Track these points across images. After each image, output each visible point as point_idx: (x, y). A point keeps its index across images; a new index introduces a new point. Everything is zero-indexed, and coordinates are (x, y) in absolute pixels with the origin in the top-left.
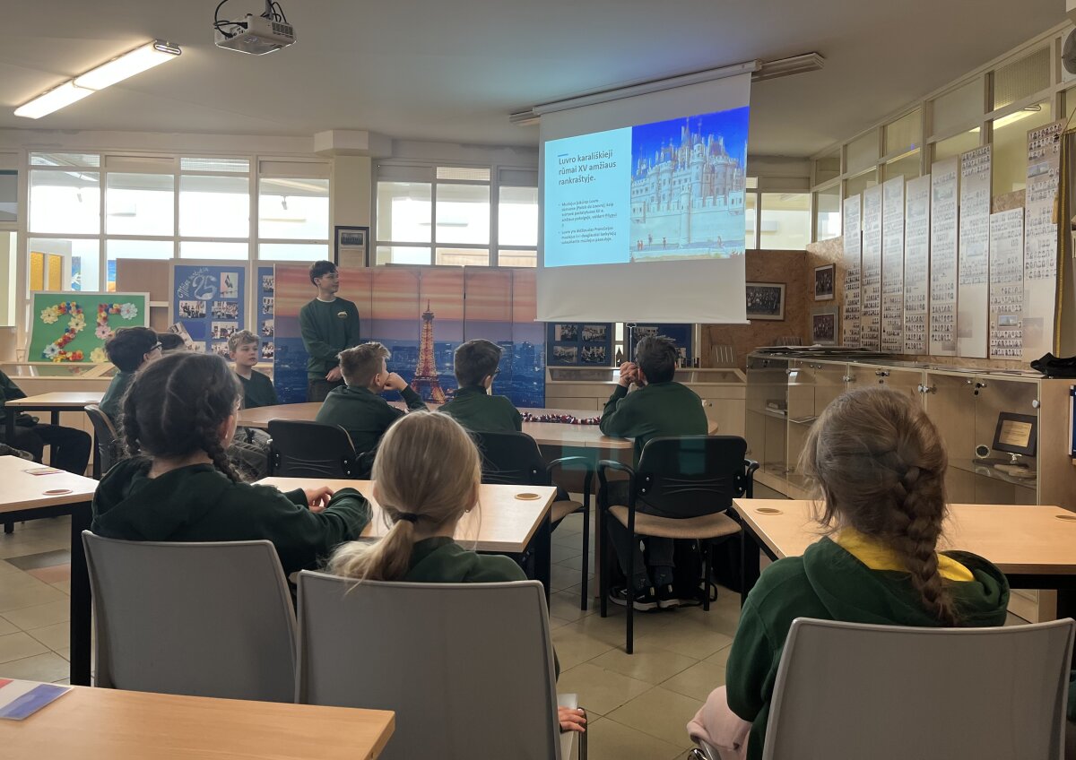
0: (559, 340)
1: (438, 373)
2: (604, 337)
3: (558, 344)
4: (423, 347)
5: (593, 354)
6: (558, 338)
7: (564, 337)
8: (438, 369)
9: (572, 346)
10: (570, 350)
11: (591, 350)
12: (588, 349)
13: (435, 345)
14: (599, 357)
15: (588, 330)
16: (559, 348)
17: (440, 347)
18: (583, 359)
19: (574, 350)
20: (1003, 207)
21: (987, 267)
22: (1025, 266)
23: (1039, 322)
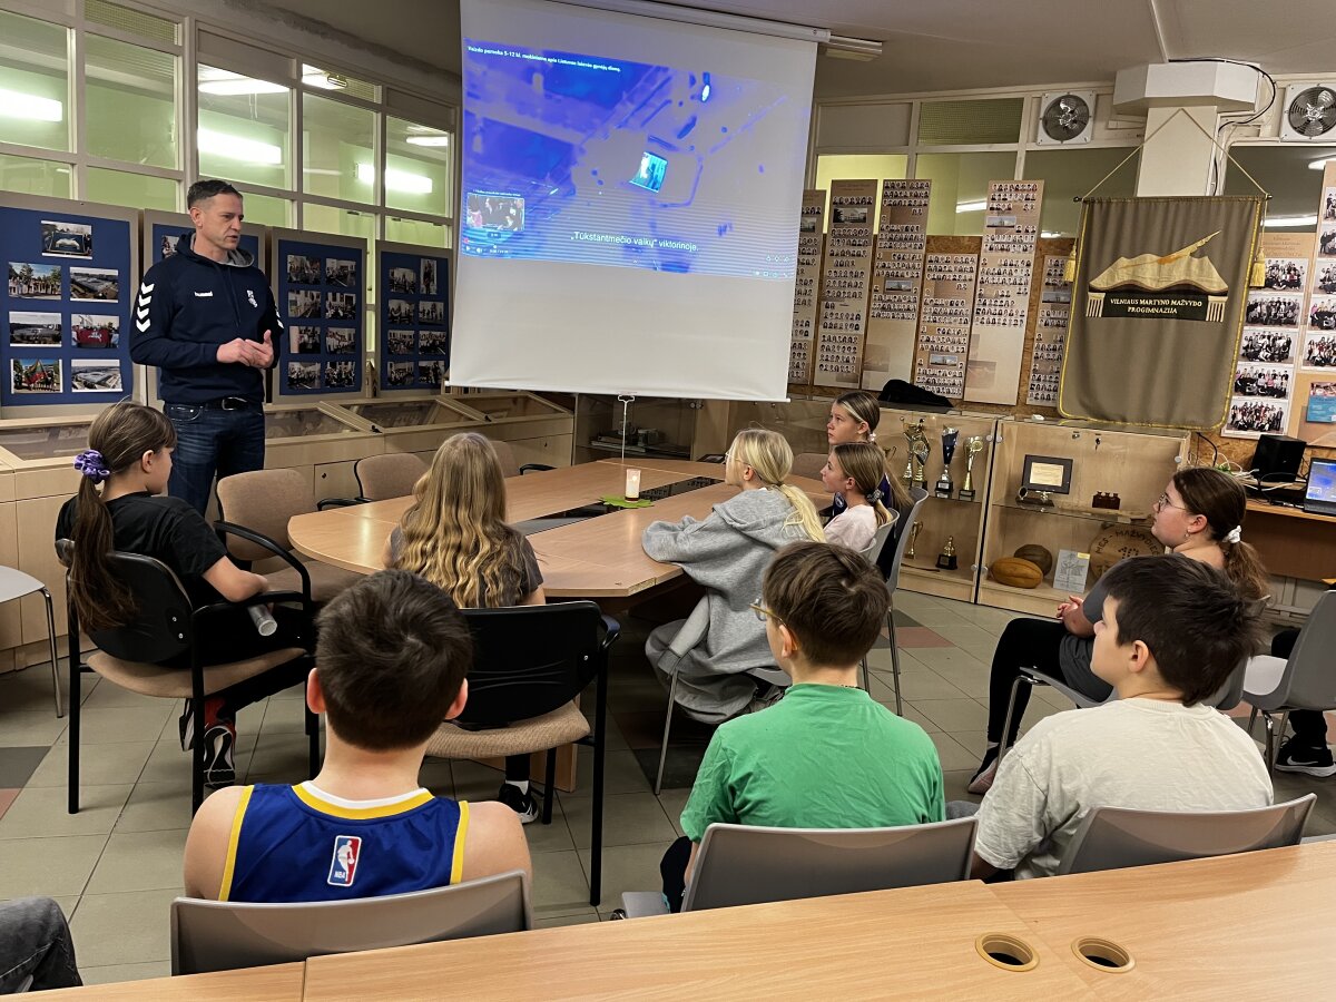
0: (296, 352)
2: (352, 347)
3: (295, 358)
5: (340, 374)
6: (295, 349)
7: (302, 347)
9: (313, 362)
10: (310, 369)
11: (338, 367)
12: (333, 365)
14: (347, 377)
15: (333, 335)
16: (296, 366)
18: (328, 383)
19: (317, 367)
20: (947, 250)
21: (917, 306)
22: (975, 312)
23: (991, 365)
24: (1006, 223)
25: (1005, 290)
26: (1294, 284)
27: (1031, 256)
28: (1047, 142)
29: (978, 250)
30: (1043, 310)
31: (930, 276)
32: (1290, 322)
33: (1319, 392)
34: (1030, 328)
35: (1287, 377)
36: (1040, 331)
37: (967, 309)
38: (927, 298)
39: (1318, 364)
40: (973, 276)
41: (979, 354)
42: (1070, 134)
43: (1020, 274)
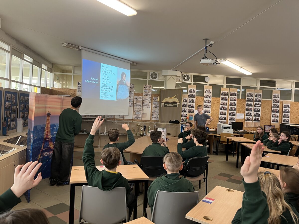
1: (52, 136)
4: (46, 126)
8: (51, 135)
13: (51, 125)
17: (52, 126)
20: (137, 95)
21: (133, 104)
22: (143, 105)
23: (146, 114)
24: (147, 91)
25: (147, 102)
26: (186, 101)
27: (151, 97)
28: (151, 79)
29: (142, 95)
30: (153, 105)
31: (135, 99)
32: (186, 107)
33: (191, 116)
34: (151, 108)
35: (186, 114)
36: (153, 108)
37: (141, 105)
38: (135, 103)
39: (189, 112)
40: (142, 99)
41: (144, 112)
42: (155, 78)
43: (150, 99)
